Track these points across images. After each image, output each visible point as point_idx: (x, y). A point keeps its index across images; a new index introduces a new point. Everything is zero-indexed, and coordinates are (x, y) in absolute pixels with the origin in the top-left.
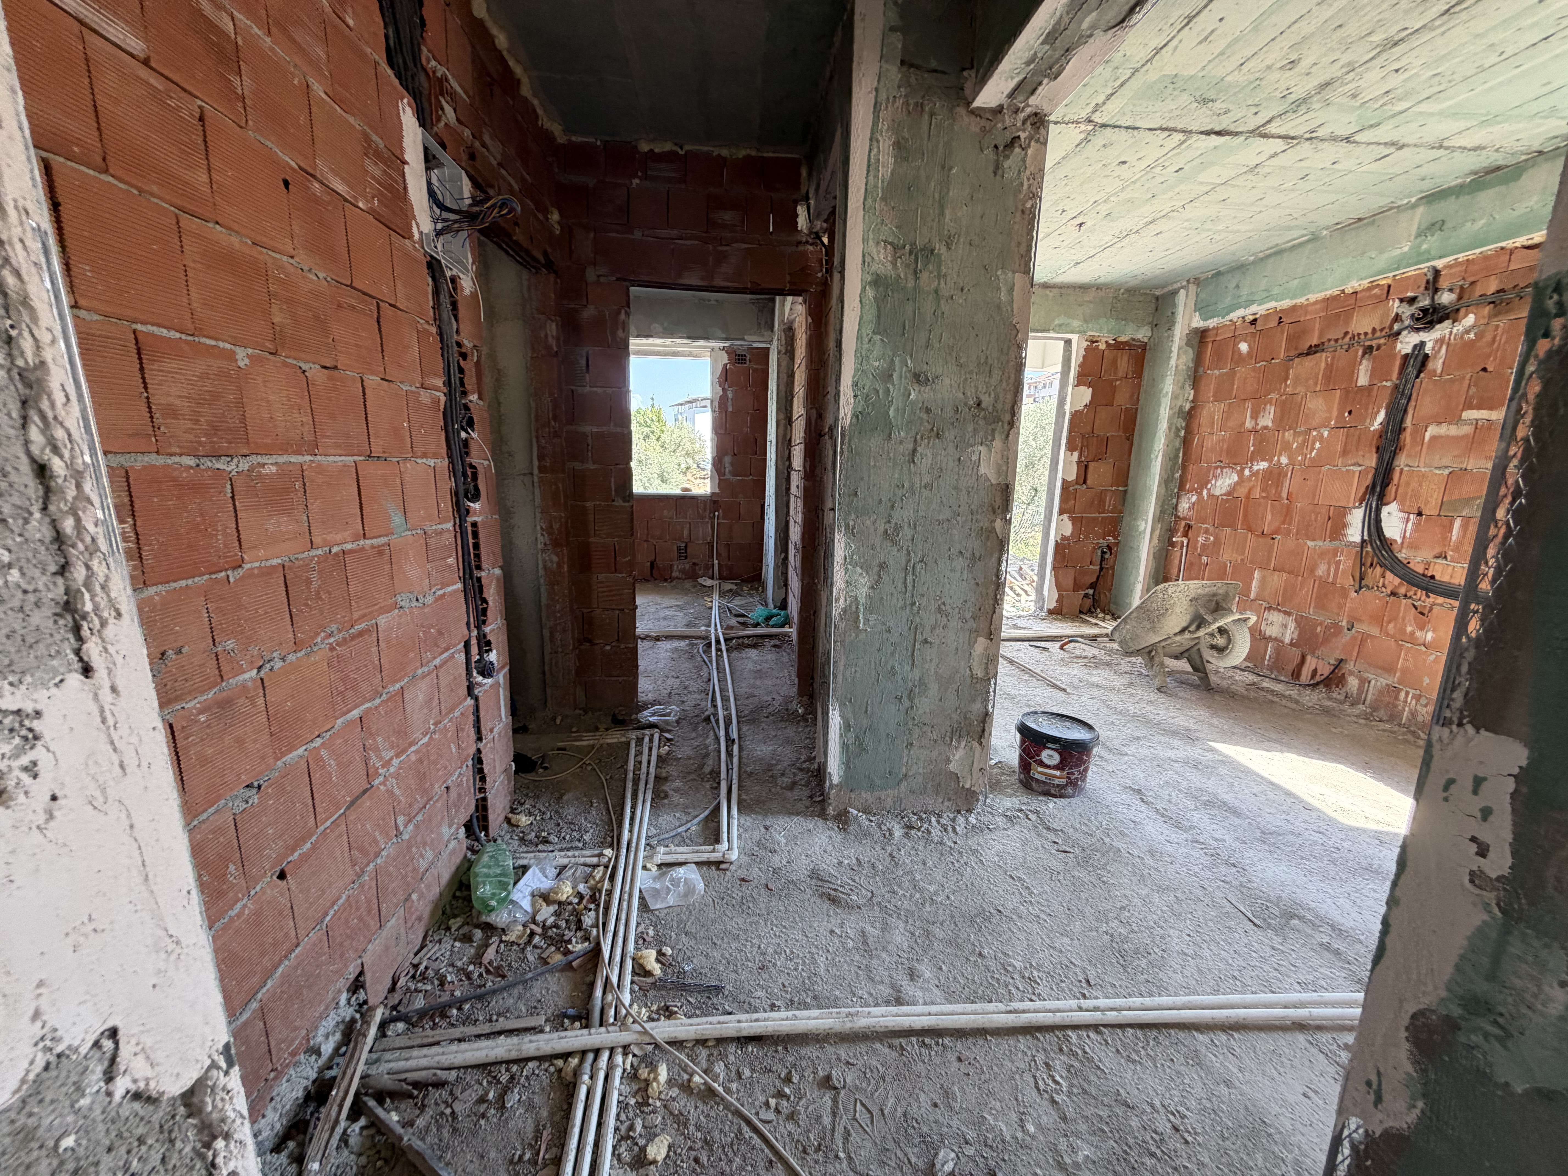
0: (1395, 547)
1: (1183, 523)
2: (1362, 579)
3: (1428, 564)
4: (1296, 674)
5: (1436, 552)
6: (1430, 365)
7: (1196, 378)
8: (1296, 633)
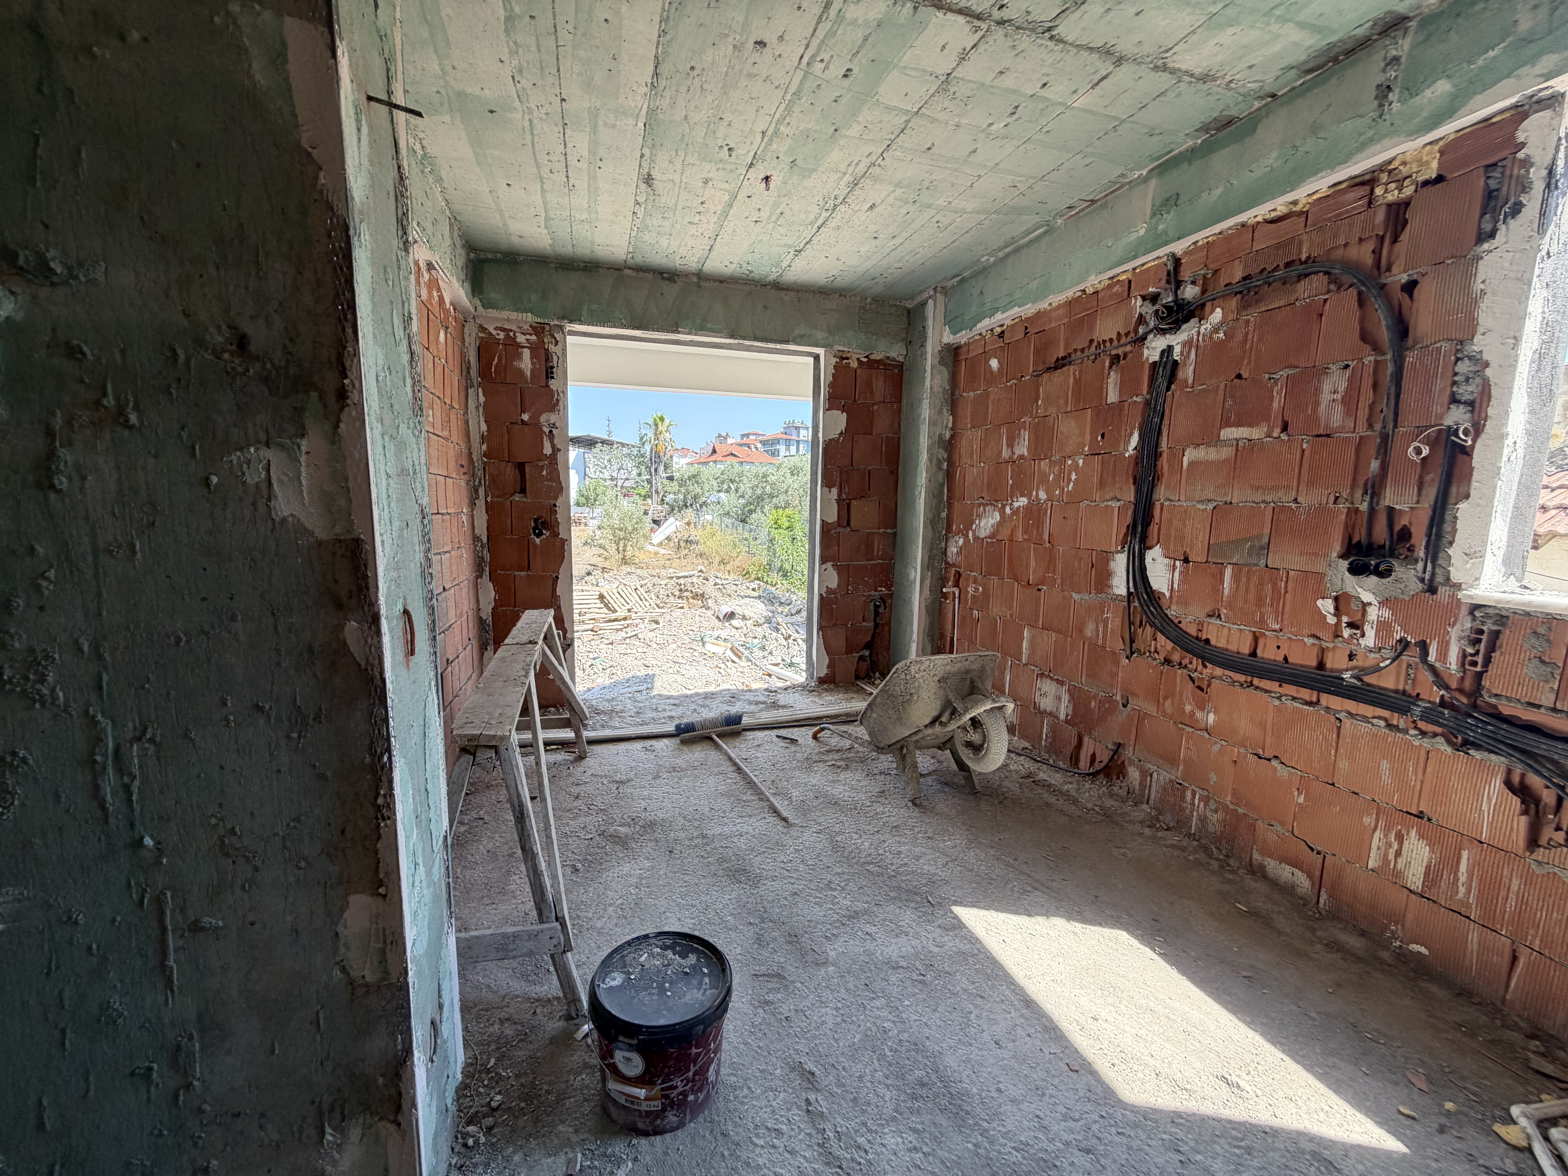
0: (1164, 603)
1: (953, 570)
2: (1132, 641)
3: (1201, 624)
4: (1074, 759)
5: (1208, 609)
6: (1180, 375)
7: (953, 402)
8: (1071, 708)
